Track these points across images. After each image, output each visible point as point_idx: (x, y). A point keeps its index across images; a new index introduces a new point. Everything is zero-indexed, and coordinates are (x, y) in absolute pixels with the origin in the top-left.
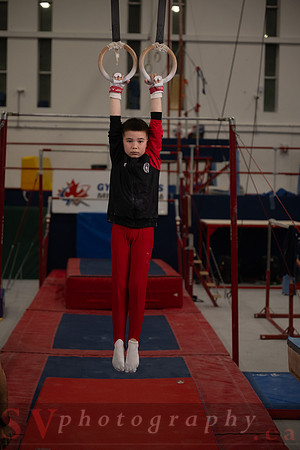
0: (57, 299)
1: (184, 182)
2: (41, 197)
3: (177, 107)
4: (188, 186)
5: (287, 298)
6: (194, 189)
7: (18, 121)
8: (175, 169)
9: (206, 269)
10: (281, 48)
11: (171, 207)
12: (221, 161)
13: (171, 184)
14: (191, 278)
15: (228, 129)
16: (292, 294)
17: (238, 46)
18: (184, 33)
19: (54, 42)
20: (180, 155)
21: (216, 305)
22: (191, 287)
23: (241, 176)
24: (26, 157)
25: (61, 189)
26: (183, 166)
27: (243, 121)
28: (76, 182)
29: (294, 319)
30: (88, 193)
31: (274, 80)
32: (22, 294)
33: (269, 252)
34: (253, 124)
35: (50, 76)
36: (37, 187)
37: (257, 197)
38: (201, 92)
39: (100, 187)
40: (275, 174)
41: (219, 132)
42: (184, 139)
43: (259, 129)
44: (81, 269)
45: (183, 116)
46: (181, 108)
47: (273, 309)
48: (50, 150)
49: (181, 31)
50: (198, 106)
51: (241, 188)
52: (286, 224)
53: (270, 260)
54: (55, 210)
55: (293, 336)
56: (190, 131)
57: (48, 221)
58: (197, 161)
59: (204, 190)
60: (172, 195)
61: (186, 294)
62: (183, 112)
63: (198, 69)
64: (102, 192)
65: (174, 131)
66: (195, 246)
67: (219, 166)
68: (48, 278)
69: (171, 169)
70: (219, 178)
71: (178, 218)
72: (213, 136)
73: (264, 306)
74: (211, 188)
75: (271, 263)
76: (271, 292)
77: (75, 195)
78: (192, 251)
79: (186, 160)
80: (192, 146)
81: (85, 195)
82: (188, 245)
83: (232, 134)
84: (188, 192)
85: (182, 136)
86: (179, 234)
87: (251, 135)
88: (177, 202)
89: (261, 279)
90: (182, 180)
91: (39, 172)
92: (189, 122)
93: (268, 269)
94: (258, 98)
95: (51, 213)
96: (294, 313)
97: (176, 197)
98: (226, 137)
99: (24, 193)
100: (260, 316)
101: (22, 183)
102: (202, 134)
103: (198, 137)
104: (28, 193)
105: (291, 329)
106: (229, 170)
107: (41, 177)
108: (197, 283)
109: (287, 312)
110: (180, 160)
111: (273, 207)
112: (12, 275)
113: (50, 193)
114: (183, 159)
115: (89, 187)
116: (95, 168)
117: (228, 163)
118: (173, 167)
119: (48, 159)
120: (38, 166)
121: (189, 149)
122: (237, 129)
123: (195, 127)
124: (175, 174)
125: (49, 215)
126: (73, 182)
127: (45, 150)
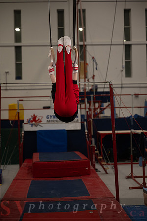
0: (28, 174)
1: (89, 113)
2: (19, 123)
3: (83, 76)
4: (90, 115)
5: (142, 168)
6: (93, 116)
7: (6, 87)
8: (84, 107)
9: (101, 155)
10: (133, 46)
11: (83, 125)
12: (106, 102)
13: (82, 114)
14: (94, 160)
15: (109, 86)
16: (144, 166)
17: (112, 46)
18: (85, 41)
19: (22, 48)
20: (86, 100)
21: (107, 173)
22: (94, 165)
23: (116, 109)
24: (10, 104)
25: (28, 119)
26: (88, 105)
27: (116, 82)
28: (36, 115)
29: (145, 178)
30: (42, 120)
31: (130, 62)
32: (11, 171)
33: (132, 146)
34: (120, 83)
35: (21, 64)
36: (17, 119)
37: (124, 119)
38: (95, 69)
39: (48, 117)
40: (133, 107)
41: (104, 88)
42: (88, 92)
43: (124, 86)
44: (40, 158)
45: (87, 81)
46: (85, 77)
47: (135, 174)
48: (22, 100)
49: (84, 40)
50: (94, 76)
51: (116, 115)
52: (139, 131)
53: (132, 149)
54: (26, 130)
55: (145, 187)
56: (90, 88)
57: (23, 135)
58: (94, 103)
59: (98, 117)
60: (83, 119)
61: (92, 168)
62: (86, 79)
63: (93, 58)
64: (48, 120)
65: (83, 88)
66: (95, 144)
67: (105, 105)
68: (24, 163)
69: (82, 107)
70: (105, 111)
71: (86, 131)
72: (102, 90)
73: (131, 172)
74: (102, 115)
75: (133, 151)
76: (134, 165)
77: (36, 121)
78: (94, 147)
79: (89, 102)
80: (92, 95)
81: (41, 121)
82: (92, 144)
83: (111, 89)
84: (91, 117)
85: (87, 91)
86: (87, 138)
87: (120, 89)
88: (85, 123)
89: (128, 159)
90: (87, 112)
91: (18, 111)
92: (90, 84)
93: (132, 154)
94: (122, 71)
95: (24, 131)
96: (145, 175)
97: (85, 120)
98: (108, 90)
99: (11, 122)
100: (128, 178)
101: (9, 117)
102: (96, 89)
103: (94, 91)
104: (13, 122)
105: (144, 183)
106: (110, 106)
107: (18, 113)
108: (97, 163)
109: (142, 175)
110: (86, 103)
111: (132, 124)
112: (6, 162)
113: (23, 121)
114: (88, 102)
115: (42, 117)
116: (45, 108)
117: (109, 103)
118: (83, 106)
119: (21, 105)
120: (17, 108)
121: (90, 97)
122: (113, 86)
123: (92, 86)
124: (84, 109)
125: (23, 132)
126: (34, 115)
127: (20, 100)
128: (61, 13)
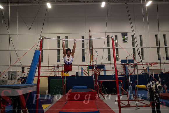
14: (98, 92)
21: (105, 99)
31: (110, 55)
43: (108, 64)
49: (92, 47)
50: (96, 58)
63: (96, 51)
70: (101, 73)
71: (94, 79)
86: (94, 83)
94: (107, 58)
111: (113, 77)
128: (83, 37)
